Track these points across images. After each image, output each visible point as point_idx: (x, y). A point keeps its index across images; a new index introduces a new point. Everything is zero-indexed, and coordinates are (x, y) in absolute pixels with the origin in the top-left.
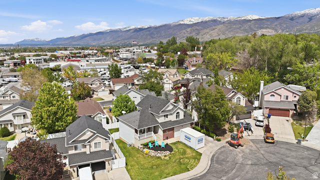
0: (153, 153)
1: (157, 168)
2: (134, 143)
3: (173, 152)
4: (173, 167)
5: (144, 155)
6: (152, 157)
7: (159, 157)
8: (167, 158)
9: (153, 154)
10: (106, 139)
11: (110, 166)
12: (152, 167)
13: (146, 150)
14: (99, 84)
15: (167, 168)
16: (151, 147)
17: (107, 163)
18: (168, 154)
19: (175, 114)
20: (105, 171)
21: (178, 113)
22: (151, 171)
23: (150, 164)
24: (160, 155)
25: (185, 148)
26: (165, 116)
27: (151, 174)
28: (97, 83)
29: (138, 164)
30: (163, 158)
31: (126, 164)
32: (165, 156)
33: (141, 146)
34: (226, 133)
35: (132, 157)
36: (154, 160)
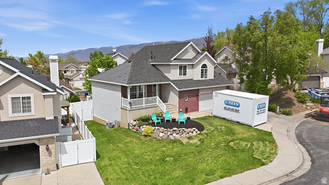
0: (161, 133)
1: (175, 160)
2: (119, 120)
3: (205, 131)
4: (217, 157)
5: (142, 138)
6: (160, 141)
7: (175, 141)
8: (195, 141)
9: (161, 135)
10: (44, 90)
11: (53, 158)
12: (163, 160)
13: (145, 129)
14: (75, 72)
15: (202, 161)
16: (156, 121)
17: (42, 149)
18: (195, 134)
19: (199, 68)
20: (40, 172)
21: (204, 66)
22: (161, 169)
23: (158, 153)
24: (178, 136)
25: (229, 125)
26: (181, 67)
27: (163, 174)
28: (72, 69)
29: (127, 155)
30: (185, 141)
31: (98, 156)
32: (190, 138)
33: (134, 123)
34: (294, 104)
35: (114, 144)
36: (165, 146)
